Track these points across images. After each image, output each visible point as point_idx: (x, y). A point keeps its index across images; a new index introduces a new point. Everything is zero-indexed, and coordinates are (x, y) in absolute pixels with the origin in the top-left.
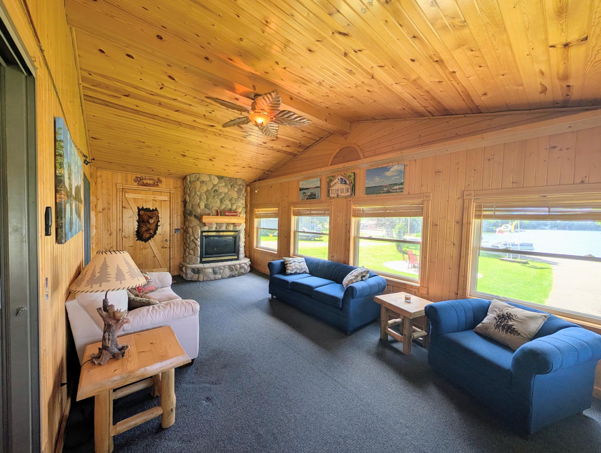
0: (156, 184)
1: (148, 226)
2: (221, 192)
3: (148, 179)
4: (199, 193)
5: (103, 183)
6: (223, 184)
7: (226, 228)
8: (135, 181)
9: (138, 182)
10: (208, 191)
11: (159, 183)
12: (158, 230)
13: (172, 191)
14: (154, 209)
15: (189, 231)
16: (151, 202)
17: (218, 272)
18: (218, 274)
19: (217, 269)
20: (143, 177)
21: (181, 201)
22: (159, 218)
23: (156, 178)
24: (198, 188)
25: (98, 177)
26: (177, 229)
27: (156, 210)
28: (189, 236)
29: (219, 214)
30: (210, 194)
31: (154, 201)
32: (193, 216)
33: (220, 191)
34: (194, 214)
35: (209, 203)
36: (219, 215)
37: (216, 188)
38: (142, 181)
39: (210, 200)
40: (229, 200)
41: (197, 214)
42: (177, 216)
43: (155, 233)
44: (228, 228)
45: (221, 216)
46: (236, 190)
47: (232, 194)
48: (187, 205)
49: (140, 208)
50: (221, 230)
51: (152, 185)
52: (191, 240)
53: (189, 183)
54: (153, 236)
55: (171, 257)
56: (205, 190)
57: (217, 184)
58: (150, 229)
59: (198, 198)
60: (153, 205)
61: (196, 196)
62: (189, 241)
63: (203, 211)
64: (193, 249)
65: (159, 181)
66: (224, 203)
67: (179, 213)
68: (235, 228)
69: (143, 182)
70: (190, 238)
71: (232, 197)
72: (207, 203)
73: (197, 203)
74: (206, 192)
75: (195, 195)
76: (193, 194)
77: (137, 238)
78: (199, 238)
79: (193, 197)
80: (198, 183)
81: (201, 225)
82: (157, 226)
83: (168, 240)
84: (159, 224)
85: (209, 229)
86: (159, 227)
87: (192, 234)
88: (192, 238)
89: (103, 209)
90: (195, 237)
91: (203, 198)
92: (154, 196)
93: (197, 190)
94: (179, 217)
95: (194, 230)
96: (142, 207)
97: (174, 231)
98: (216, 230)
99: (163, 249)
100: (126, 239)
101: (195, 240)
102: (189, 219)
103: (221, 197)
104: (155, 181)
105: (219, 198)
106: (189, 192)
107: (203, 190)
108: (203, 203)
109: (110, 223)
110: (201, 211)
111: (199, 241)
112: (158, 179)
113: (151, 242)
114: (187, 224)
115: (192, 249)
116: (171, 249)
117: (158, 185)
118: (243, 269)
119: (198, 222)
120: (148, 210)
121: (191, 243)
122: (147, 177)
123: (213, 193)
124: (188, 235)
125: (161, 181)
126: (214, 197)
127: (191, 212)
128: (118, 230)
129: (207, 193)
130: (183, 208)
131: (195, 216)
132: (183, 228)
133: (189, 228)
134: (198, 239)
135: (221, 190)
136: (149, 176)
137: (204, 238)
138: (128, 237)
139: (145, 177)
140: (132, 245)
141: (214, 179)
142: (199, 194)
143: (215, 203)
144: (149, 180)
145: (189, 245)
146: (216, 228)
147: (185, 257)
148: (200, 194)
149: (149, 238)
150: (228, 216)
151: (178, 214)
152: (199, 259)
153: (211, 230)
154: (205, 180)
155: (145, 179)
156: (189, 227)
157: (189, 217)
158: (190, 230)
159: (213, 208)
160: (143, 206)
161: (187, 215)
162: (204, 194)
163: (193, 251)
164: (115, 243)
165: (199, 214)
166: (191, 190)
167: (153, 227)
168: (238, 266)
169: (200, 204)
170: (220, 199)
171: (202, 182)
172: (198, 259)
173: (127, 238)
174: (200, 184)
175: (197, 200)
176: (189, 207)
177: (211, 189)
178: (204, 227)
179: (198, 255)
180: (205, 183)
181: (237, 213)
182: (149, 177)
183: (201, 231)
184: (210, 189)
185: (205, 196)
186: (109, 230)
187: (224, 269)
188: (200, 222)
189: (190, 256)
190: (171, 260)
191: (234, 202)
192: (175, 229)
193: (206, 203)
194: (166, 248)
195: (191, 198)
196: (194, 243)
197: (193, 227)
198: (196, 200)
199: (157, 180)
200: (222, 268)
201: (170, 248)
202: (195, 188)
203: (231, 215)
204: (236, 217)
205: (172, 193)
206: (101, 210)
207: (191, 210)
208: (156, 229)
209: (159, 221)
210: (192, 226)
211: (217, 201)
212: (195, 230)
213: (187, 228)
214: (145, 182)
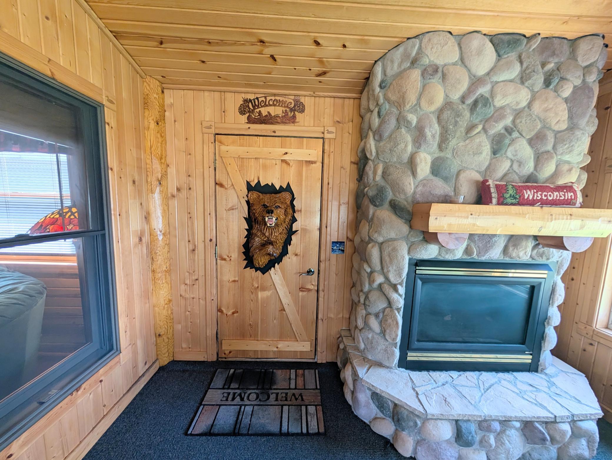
0: (291, 114)
1: (267, 234)
2: (502, 108)
3: (271, 103)
4: (413, 119)
5: (176, 123)
6: (515, 71)
7: (505, 251)
8: (242, 112)
9: (248, 114)
10: (448, 105)
11: (296, 113)
12: (292, 242)
13: (329, 132)
14: (285, 186)
15: (370, 255)
16: (278, 167)
17: (478, 438)
18: (476, 446)
19: (473, 427)
20: (260, 100)
21: (351, 162)
22: (294, 211)
23: (290, 100)
24: (412, 98)
25: (166, 109)
26: (337, 243)
27: (288, 189)
28: (369, 270)
29: (494, 195)
30: (458, 115)
31: (284, 165)
32: (386, 205)
33: (499, 102)
34: (390, 195)
35: (449, 156)
36: (494, 201)
37: (484, 90)
38: (258, 110)
39: (453, 143)
40: (531, 142)
41: (401, 199)
42: (340, 205)
43: (285, 252)
44: (514, 255)
45: (500, 203)
46: (567, 91)
47: (546, 110)
48: (367, 168)
49: (253, 184)
50: (484, 258)
51: (279, 120)
52: (376, 285)
53: (378, 89)
54: (279, 260)
55: (320, 316)
56: (439, 100)
57: (488, 74)
58: (271, 243)
59: (409, 139)
60: (282, 175)
61: (403, 130)
62: (366, 288)
63: (424, 185)
64: (381, 315)
65: (299, 107)
66: (509, 154)
67: (345, 198)
68: (541, 255)
69: (260, 113)
70: (372, 281)
71: (546, 127)
72: (442, 154)
73: (406, 157)
74: (440, 112)
75: (398, 128)
76: (392, 123)
77: (246, 262)
78: (401, 284)
79: (390, 136)
80: (416, 74)
81: (413, 239)
82: (291, 233)
83: (314, 269)
84: (295, 227)
85: (439, 254)
86: (293, 237)
87: (378, 267)
88: (379, 279)
89: (178, 190)
90: (387, 279)
91: (428, 133)
92: (285, 150)
93: (408, 107)
94: (344, 210)
95: (385, 254)
96: (256, 181)
97: (329, 245)
98: (465, 257)
99: (301, 293)
100: (223, 262)
101: (387, 288)
102: (374, 214)
103: (498, 127)
104: (287, 107)
105: (492, 132)
106: (376, 121)
107: (431, 102)
108: (425, 155)
109: (193, 224)
110: (416, 187)
111: (400, 296)
112: (294, 100)
113: (275, 273)
114: (364, 228)
115: (377, 315)
116: (321, 294)
117: (294, 117)
118: (584, 442)
119: (405, 228)
120: (270, 190)
121: (374, 296)
122: (268, 98)
123: (467, 114)
124: (366, 266)
125: (304, 106)
126: (470, 128)
127: (381, 191)
128: (208, 240)
129: (446, 114)
130: (356, 182)
131: (395, 207)
132: (351, 241)
133: (370, 246)
134: (399, 287)
135: (505, 96)
136: (275, 95)
137: (419, 283)
138: (228, 259)
139: (265, 97)
140: (237, 279)
141: (480, 52)
142: (414, 122)
143: (474, 154)
144: (275, 105)
145: (367, 298)
146: (467, 251)
147: (352, 328)
148: (418, 122)
149: (271, 264)
150: (532, 203)
151: (342, 202)
152: (397, 352)
153: (449, 257)
154: (440, 62)
155: (266, 105)
156: (371, 240)
157: (372, 209)
158: (374, 253)
159: (462, 176)
160: (259, 178)
161: (366, 201)
162: (435, 121)
163: (381, 323)
164: (202, 273)
165: (410, 200)
166: (383, 112)
167: (278, 236)
168: (566, 427)
169: (418, 160)
170: (495, 136)
171: (430, 70)
172: (393, 353)
173: (225, 260)
174: (419, 78)
175: (406, 146)
176: (375, 173)
177: (463, 99)
178: (425, 244)
179: (394, 339)
180: (440, 74)
181: (575, 192)
182: (273, 98)
183: (410, 259)
184: (456, 96)
185: (436, 128)
186: (191, 241)
187: (503, 432)
188: (411, 227)
189: (370, 336)
190: (320, 321)
191: (549, 147)
192: (333, 242)
193: (436, 156)
194: (309, 290)
195: (382, 144)
196: (383, 299)
197: (382, 243)
198: (402, 145)
199: (293, 105)
200: (497, 426)
201: (318, 291)
202: (400, 104)
203: (544, 203)
204: (568, 210)
205: (330, 139)
206: (175, 192)
207: (382, 183)
208: (288, 242)
209: (294, 220)
210: (381, 239)
211: (480, 145)
212: (389, 255)
213: (364, 243)
214: (264, 111)
